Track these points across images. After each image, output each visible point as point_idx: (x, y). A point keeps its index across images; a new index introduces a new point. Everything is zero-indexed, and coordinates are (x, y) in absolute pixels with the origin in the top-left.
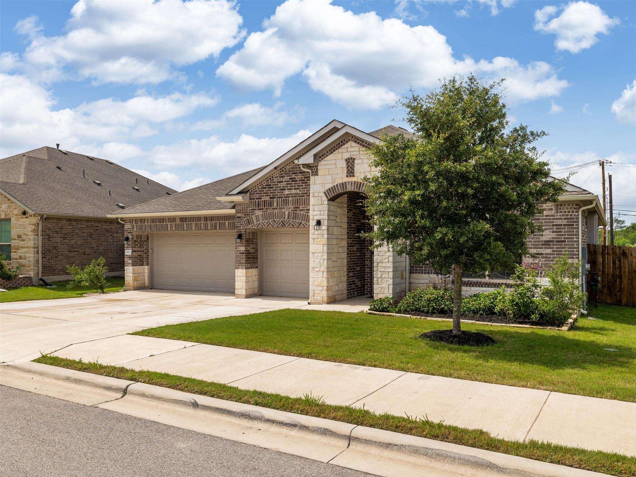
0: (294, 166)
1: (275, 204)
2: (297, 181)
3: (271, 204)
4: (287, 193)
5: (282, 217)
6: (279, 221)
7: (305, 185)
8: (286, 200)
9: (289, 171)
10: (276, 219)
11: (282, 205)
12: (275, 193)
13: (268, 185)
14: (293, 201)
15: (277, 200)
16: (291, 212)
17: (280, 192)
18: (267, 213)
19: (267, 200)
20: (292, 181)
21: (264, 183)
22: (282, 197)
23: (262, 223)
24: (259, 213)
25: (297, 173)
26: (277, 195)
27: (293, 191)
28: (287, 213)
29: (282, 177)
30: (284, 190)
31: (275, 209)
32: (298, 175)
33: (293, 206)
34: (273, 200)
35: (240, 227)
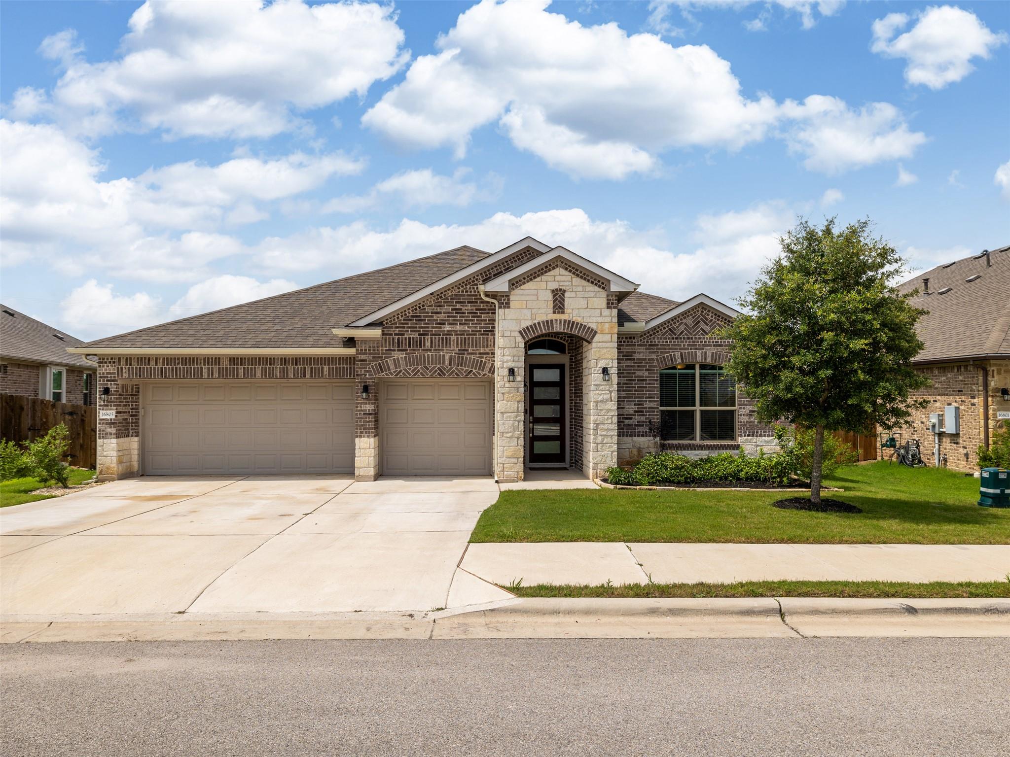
0: (459, 292)
1: (428, 344)
2: (464, 313)
3: (421, 344)
4: (448, 329)
5: (440, 362)
6: (434, 368)
7: (477, 320)
8: (446, 338)
9: (451, 299)
10: (429, 364)
11: (439, 346)
12: (428, 327)
13: (417, 316)
14: (457, 341)
15: (431, 338)
16: (455, 356)
17: (436, 327)
18: (413, 357)
19: (413, 338)
20: (456, 313)
21: (409, 313)
22: (440, 335)
23: (405, 370)
24: (399, 355)
25: (465, 302)
26: (432, 331)
27: (458, 327)
28: (447, 357)
29: (440, 306)
30: (444, 324)
31: (427, 350)
32: (466, 306)
33: (457, 347)
34: (424, 338)
35: (365, 375)
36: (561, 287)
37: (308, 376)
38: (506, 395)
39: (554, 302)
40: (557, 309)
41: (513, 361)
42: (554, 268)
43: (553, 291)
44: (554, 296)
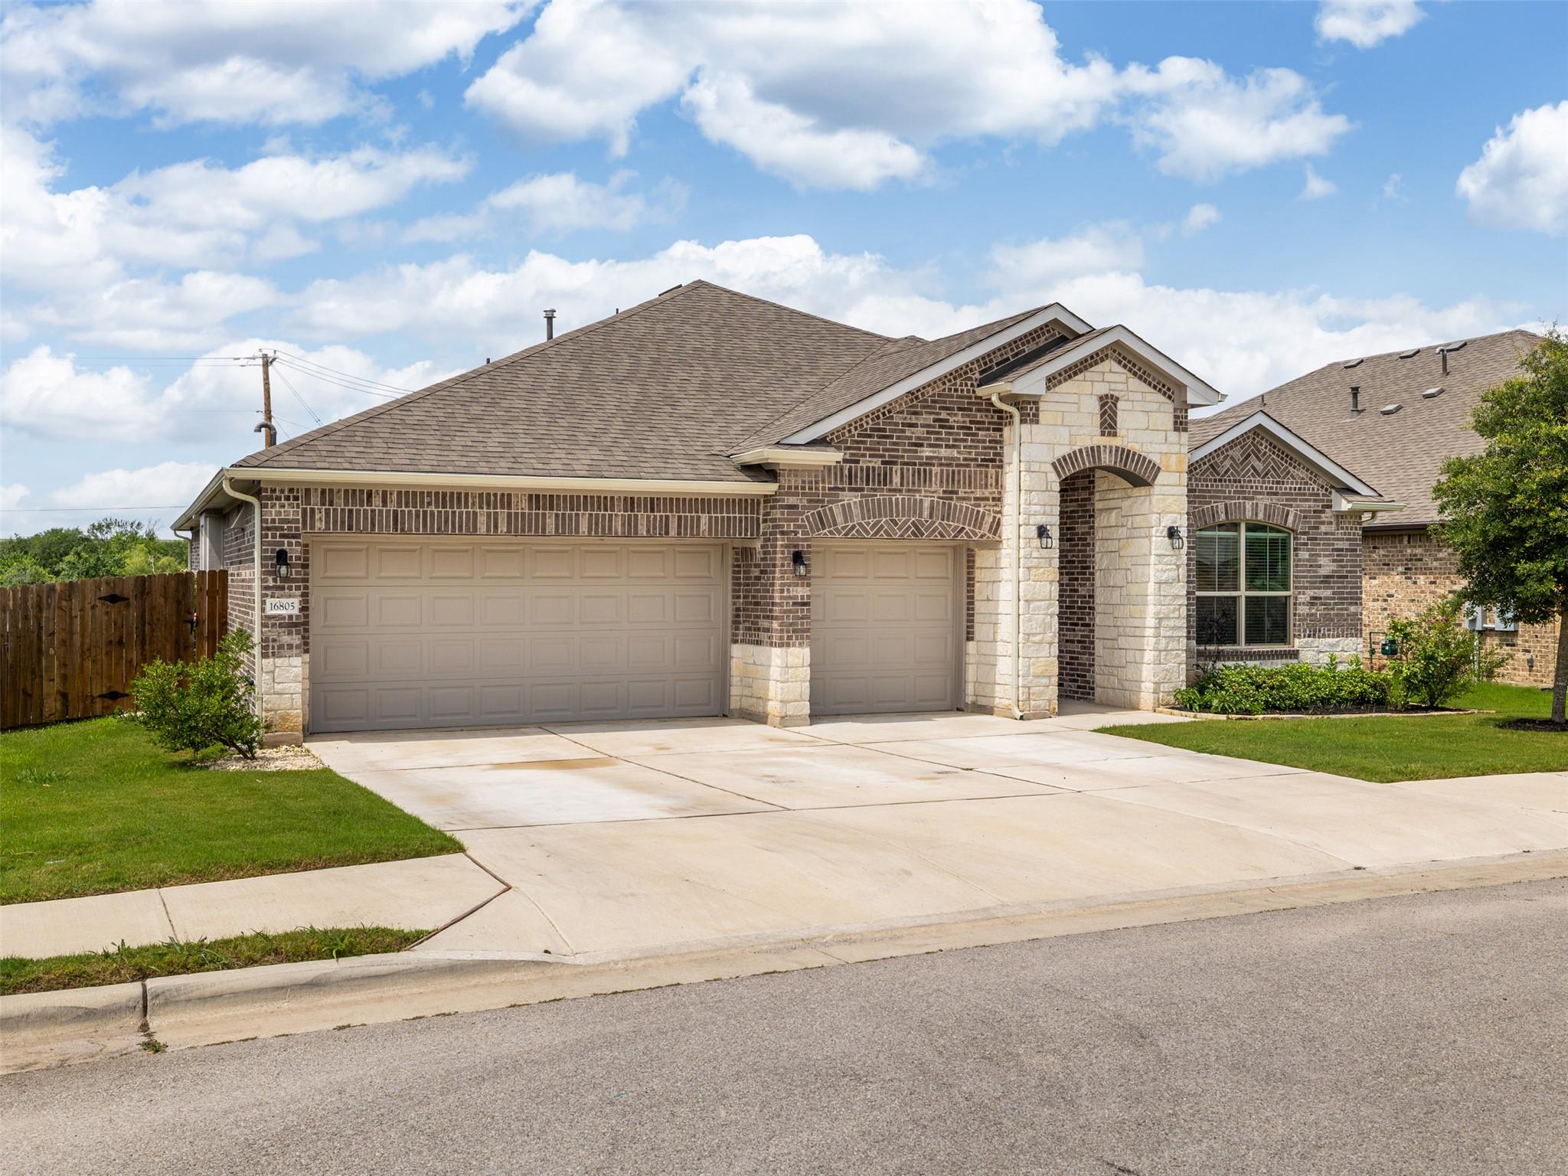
0: (944, 390)
1: (896, 479)
2: (952, 427)
3: (885, 479)
4: (927, 454)
5: (915, 513)
6: (905, 522)
7: (972, 441)
8: (925, 470)
9: (933, 401)
10: (898, 516)
11: (914, 483)
12: (898, 450)
13: (879, 430)
14: (942, 476)
15: (902, 469)
16: (938, 502)
17: (910, 451)
18: (873, 501)
19: (874, 468)
20: (941, 427)
21: (868, 424)
22: (915, 464)
23: (859, 524)
24: (851, 498)
25: (953, 409)
26: (903, 457)
27: (944, 452)
28: (926, 504)
29: (916, 413)
30: (921, 445)
31: (895, 490)
32: (956, 415)
33: (941, 486)
34: (891, 469)
35: (796, 533)
36: (1112, 393)
37: (673, 532)
38: (1033, 571)
39: (1102, 415)
40: (1106, 428)
41: (1044, 514)
42: (1102, 360)
43: (1101, 398)
44: (1102, 406)
